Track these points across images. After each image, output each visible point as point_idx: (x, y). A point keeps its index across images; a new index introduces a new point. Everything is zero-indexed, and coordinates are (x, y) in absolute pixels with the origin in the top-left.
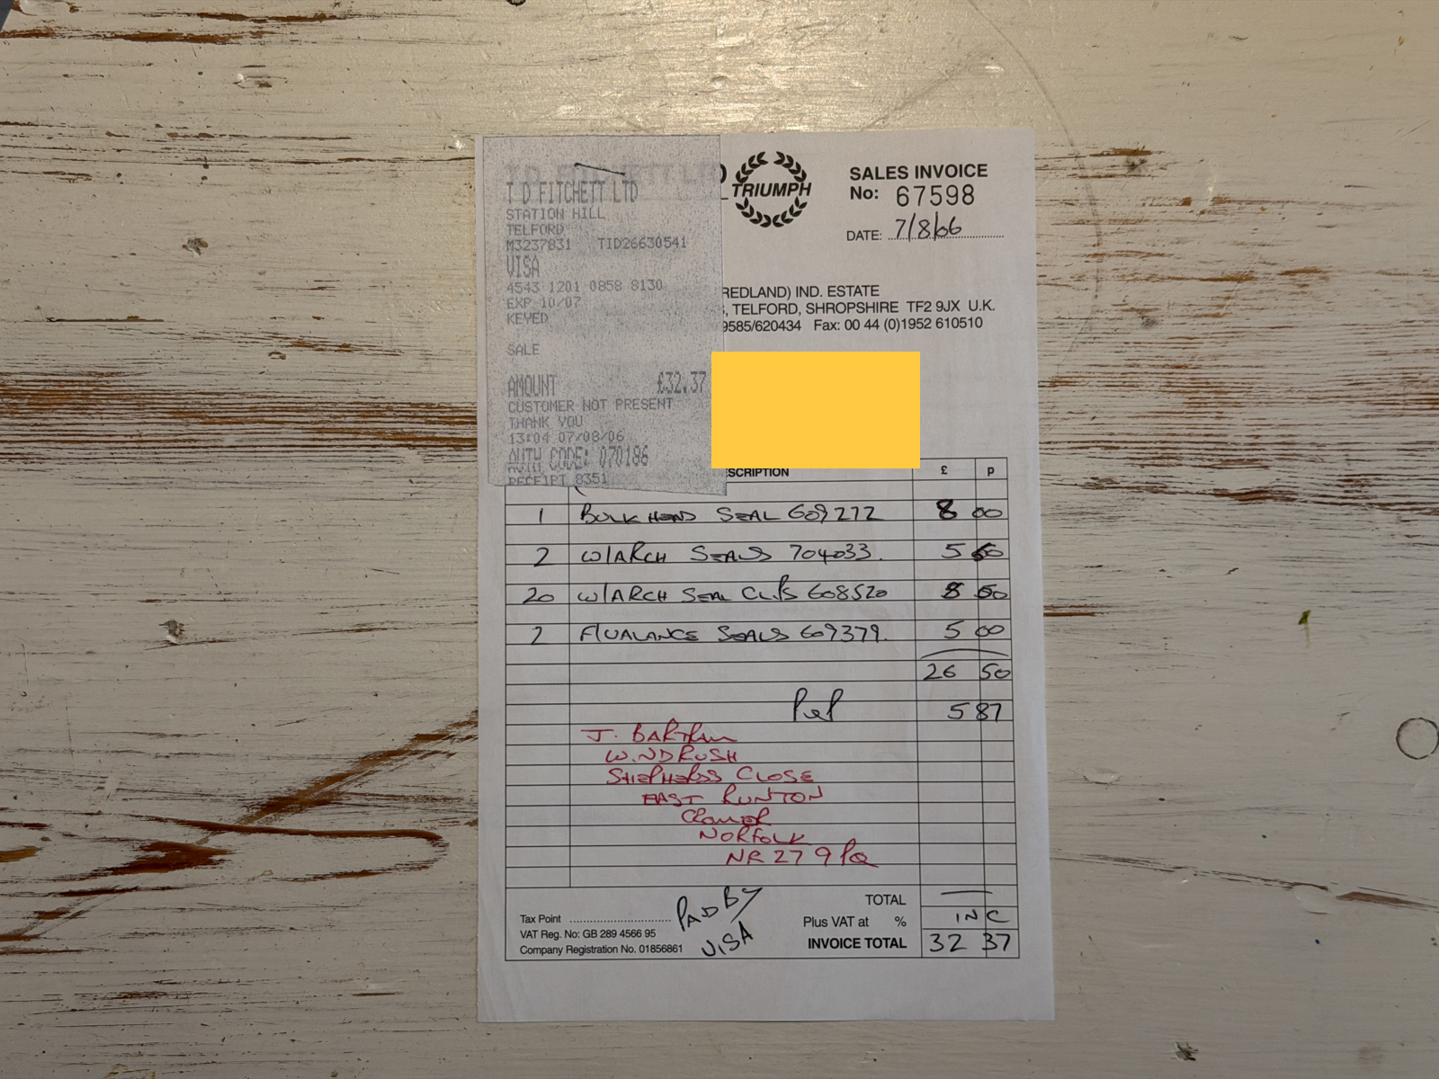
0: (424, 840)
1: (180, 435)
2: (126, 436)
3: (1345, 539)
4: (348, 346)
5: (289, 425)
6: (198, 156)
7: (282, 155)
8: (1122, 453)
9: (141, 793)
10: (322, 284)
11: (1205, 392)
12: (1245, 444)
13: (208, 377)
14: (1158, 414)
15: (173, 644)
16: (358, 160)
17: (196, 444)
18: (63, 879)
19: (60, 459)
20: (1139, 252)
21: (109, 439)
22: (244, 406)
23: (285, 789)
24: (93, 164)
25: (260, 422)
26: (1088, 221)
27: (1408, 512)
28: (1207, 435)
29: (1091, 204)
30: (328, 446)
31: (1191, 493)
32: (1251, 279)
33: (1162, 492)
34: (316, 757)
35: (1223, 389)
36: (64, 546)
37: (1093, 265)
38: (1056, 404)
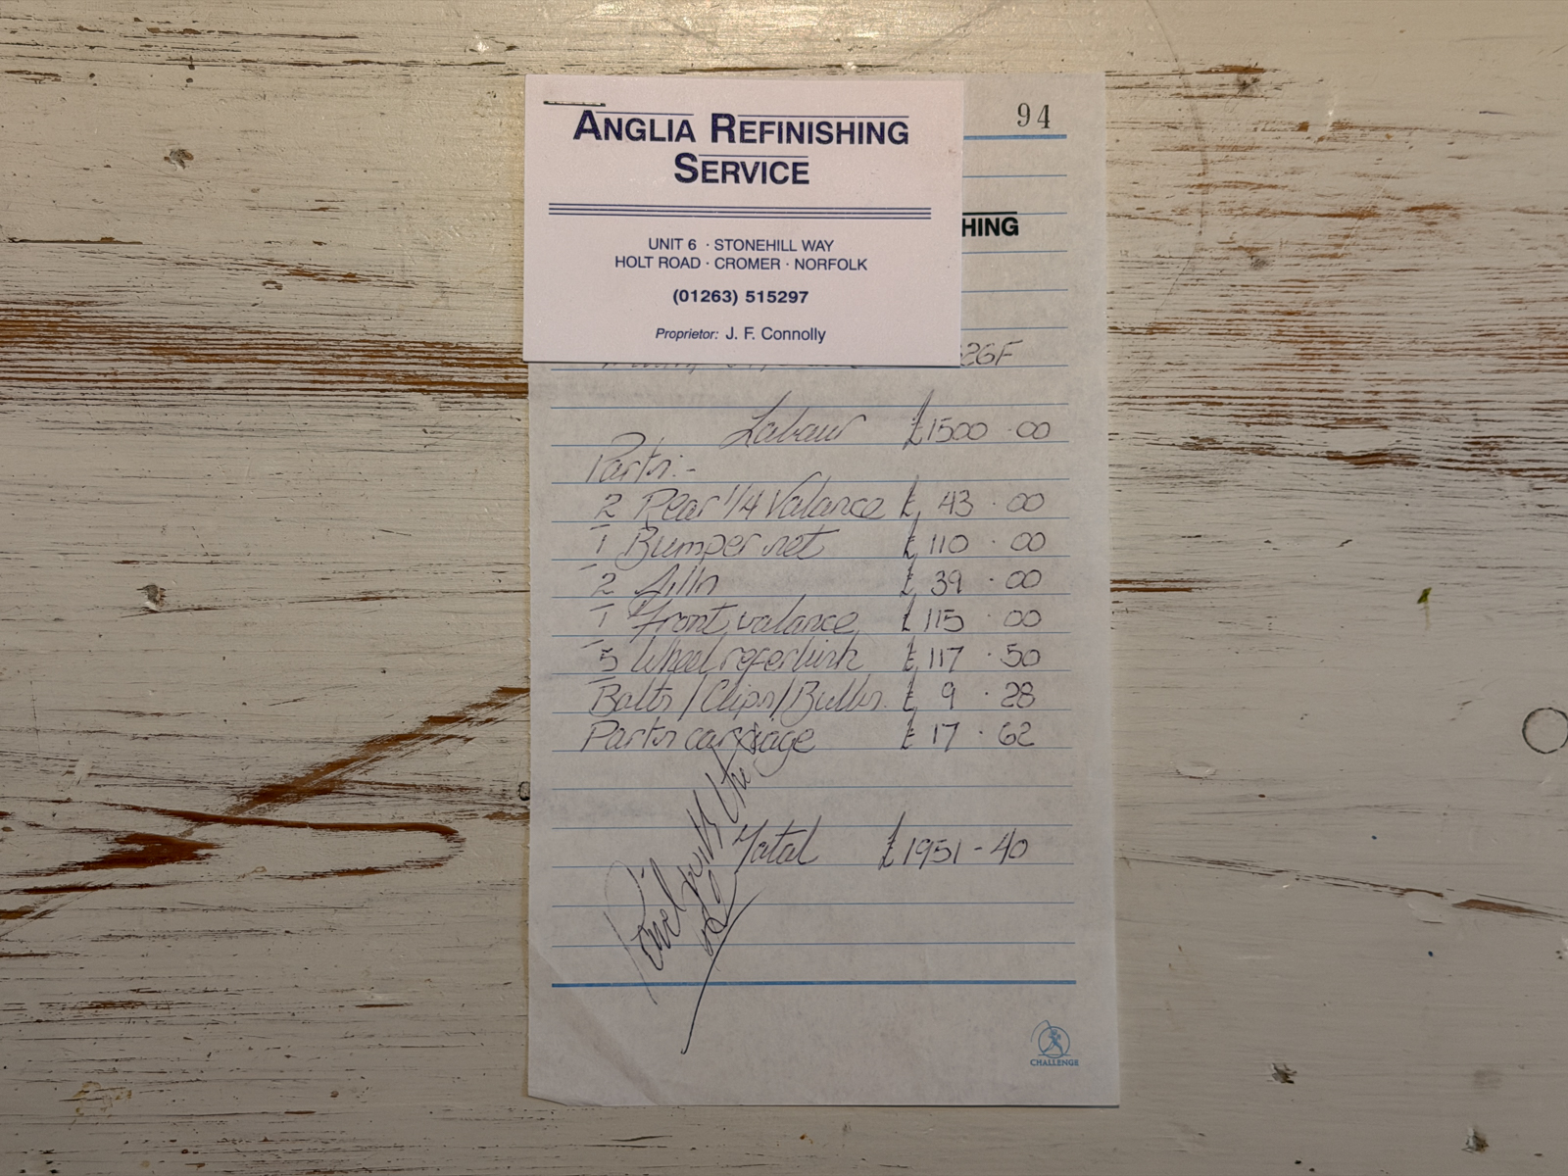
0: (438, 834)
1: (161, 374)
2: (99, 374)
3: (1473, 509)
4: (353, 276)
5: (286, 365)
6: (183, 55)
7: (278, 56)
8: (1225, 410)
9: (115, 779)
10: (322, 205)
11: (1320, 342)
12: (1363, 401)
13: (191, 308)
14: (1267, 366)
15: (153, 612)
16: (366, 62)
17: (180, 385)
18: (27, 874)
19: (23, 399)
20: (1249, 183)
21: (79, 377)
22: (235, 342)
23: (281, 776)
24: (62, 63)
25: (253, 361)
26: (1193, 147)
27: (1542, 479)
28: (1321, 391)
29: (1197, 128)
30: (331, 390)
31: (1302, 456)
32: (1374, 215)
33: (1269, 454)
34: (316, 740)
35: (1339, 339)
36: (28, 498)
37: (1198, 197)
38: (1154, 354)
